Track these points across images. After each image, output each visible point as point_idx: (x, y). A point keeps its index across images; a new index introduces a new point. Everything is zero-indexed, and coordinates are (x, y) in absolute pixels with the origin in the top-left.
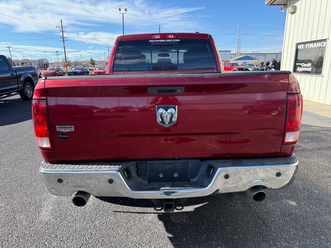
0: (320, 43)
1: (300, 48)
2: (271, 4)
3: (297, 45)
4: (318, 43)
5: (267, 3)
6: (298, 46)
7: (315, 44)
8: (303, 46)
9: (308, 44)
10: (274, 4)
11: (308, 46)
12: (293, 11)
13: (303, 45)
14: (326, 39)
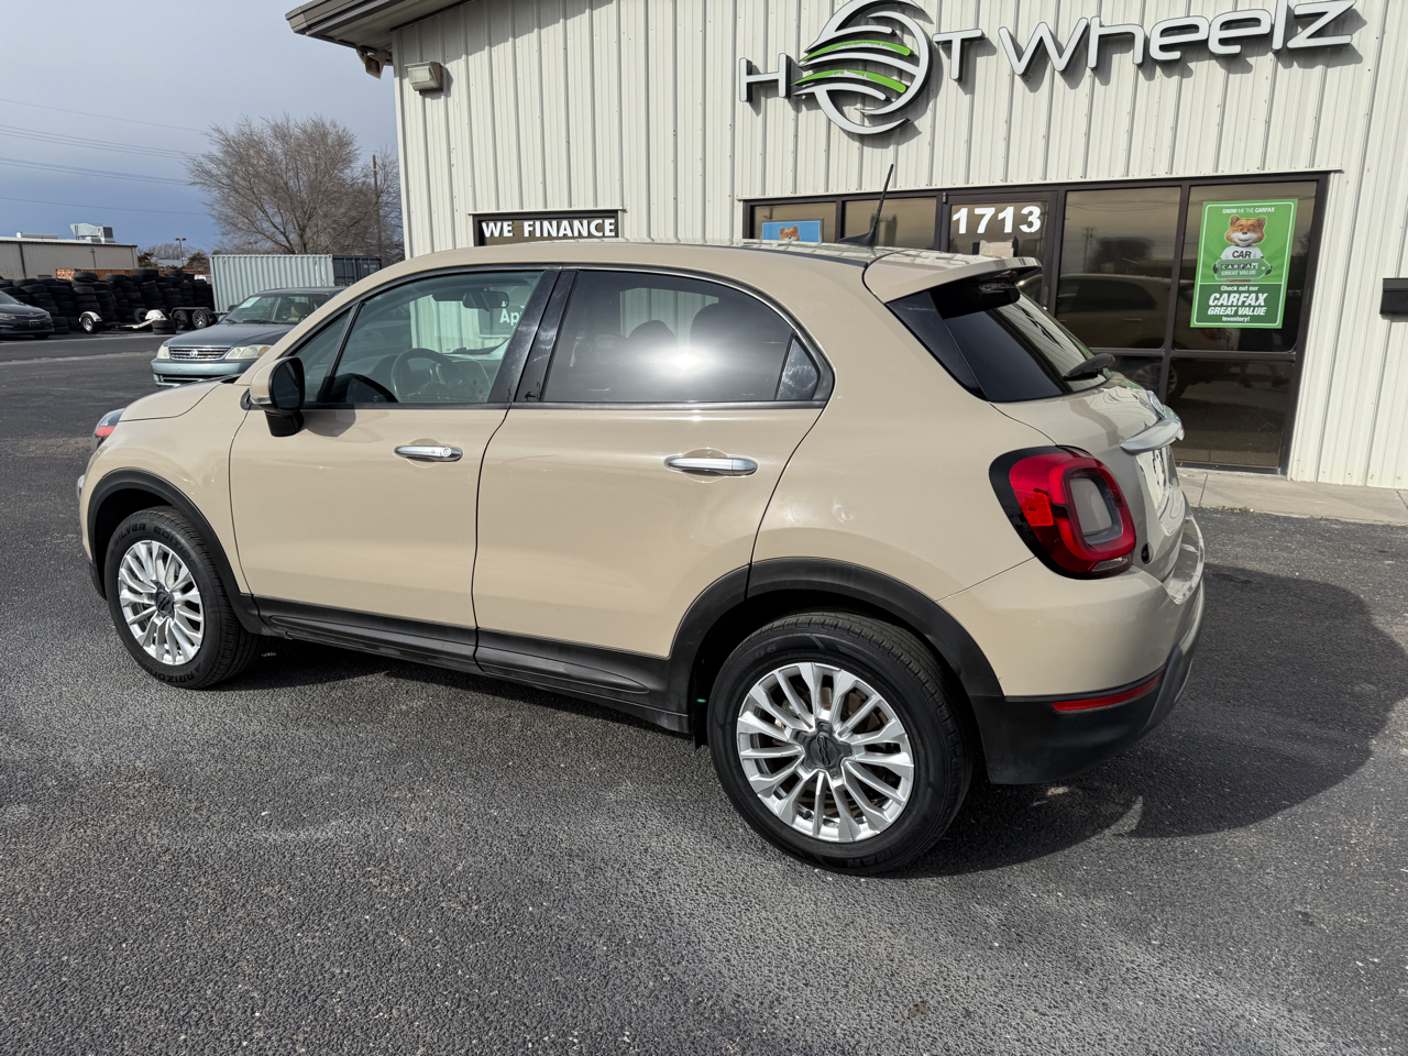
0: (585, 222)
1: (496, 234)
2: (322, 36)
3: (480, 222)
4: (576, 223)
5: (305, 25)
6: (484, 225)
7: (565, 223)
8: (510, 228)
9: (531, 223)
10: (331, 34)
11: (531, 229)
12: (433, 84)
13: (505, 224)
14: (616, 211)
